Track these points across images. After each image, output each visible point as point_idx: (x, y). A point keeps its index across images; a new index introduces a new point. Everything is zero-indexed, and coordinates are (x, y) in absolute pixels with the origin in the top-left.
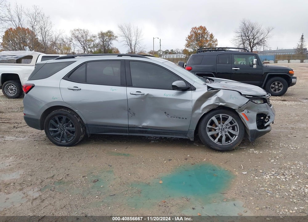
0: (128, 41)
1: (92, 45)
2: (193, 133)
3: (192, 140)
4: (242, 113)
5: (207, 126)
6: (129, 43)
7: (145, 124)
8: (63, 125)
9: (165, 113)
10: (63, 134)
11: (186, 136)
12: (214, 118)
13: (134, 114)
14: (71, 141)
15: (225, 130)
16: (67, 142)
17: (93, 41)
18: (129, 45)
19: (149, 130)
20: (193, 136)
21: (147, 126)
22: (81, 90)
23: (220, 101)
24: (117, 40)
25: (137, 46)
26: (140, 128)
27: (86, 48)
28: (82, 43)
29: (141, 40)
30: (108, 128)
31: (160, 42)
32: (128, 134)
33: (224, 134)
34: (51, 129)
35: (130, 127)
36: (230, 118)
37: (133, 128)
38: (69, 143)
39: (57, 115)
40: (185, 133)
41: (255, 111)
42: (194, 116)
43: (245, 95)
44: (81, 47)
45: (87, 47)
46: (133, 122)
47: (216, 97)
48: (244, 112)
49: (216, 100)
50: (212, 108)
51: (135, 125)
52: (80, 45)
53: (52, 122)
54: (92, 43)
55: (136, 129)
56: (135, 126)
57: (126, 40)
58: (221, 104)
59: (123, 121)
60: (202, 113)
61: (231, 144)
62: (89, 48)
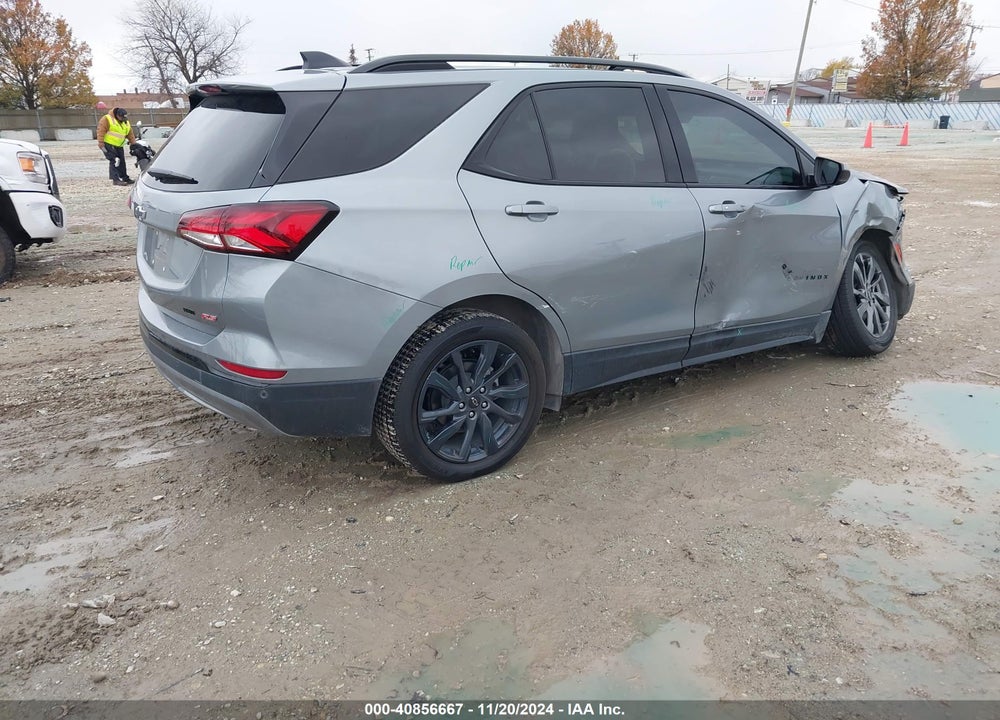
2: (828, 319)
3: (819, 340)
7: (730, 317)
8: (477, 384)
9: (785, 267)
11: (811, 331)
13: (712, 285)
15: (873, 295)
19: (740, 333)
26: (719, 333)
30: (635, 357)
32: (678, 366)
34: (430, 415)
35: (695, 338)
37: (701, 337)
47: (868, 203)
49: (867, 214)
50: (859, 236)
55: (707, 340)
56: (709, 328)
58: (873, 223)
59: (678, 321)
60: (847, 255)
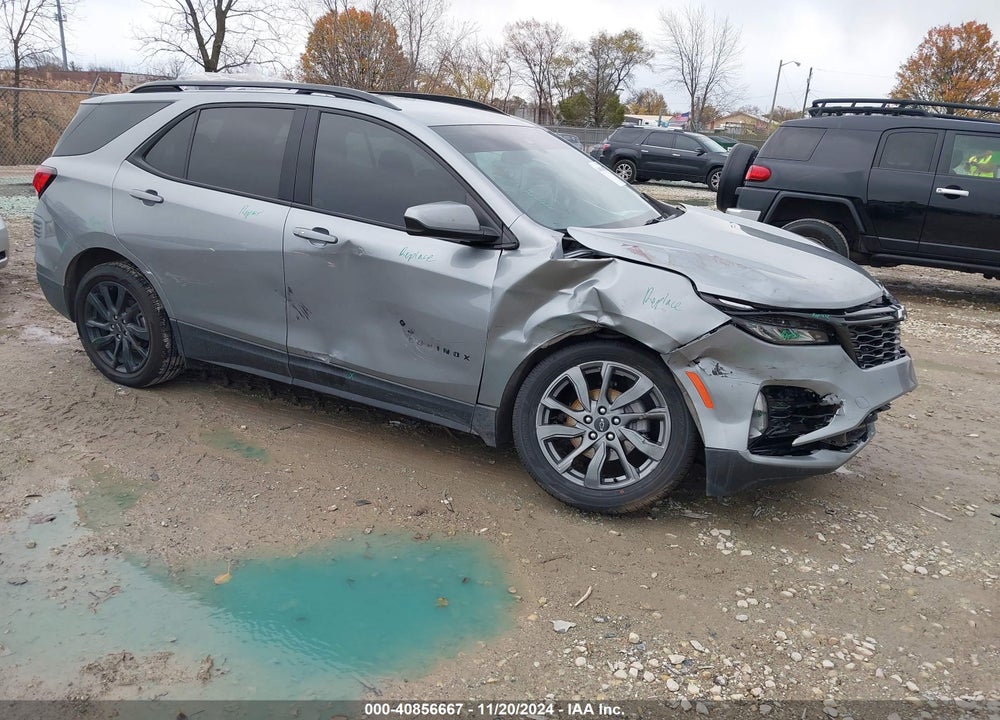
0: (686, 70)
1: (567, 78)
2: (492, 419)
3: (490, 442)
4: (689, 369)
5: (542, 401)
6: (688, 78)
7: (339, 355)
8: (119, 314)
9: (403, 323)
10: (121, 343)
11: (469, 422)
12: (575, 374)
13: (306, 311)
14: (138, 373)
15: (612, 428)
16: (130, 371)
17: (570, 63)
18: (689, 82)
19: (350, 377)
20: (494, 431)
21: (346, 364)
22: (161, 202)
23: (602, 307)
24: (650, 66)
25: (716, 88)
26: (324, 365)
27: (545, 85)
28: (537, 69)
29: (734, 67)
31: (808, 80)
32: (289, 381)
33: (602, 442)
34: (92, 322)
35: (294, 358)
36: (643, 384)
37: (301, 360)
38: (134, 375)
39: (103, 278)
40: (465, 413)
41: (755, 372)
42: (495, 353)
43: (717, 297)
44: (532, 83)
45: (549, 84)
46: (302, 341)
47: (591, 288)
48: (696, 368)
49: (585, 303)
50: (569, 330)
51: (306, 352)
52: (530, 74)
53: (93, 298)
54: (568, 70)
55: (310, 367)
56: (308, 354)
57: (679, 65)
58: (606, 320)
60: (527, 346)
61: (622, 492)
62: (557, 86)
